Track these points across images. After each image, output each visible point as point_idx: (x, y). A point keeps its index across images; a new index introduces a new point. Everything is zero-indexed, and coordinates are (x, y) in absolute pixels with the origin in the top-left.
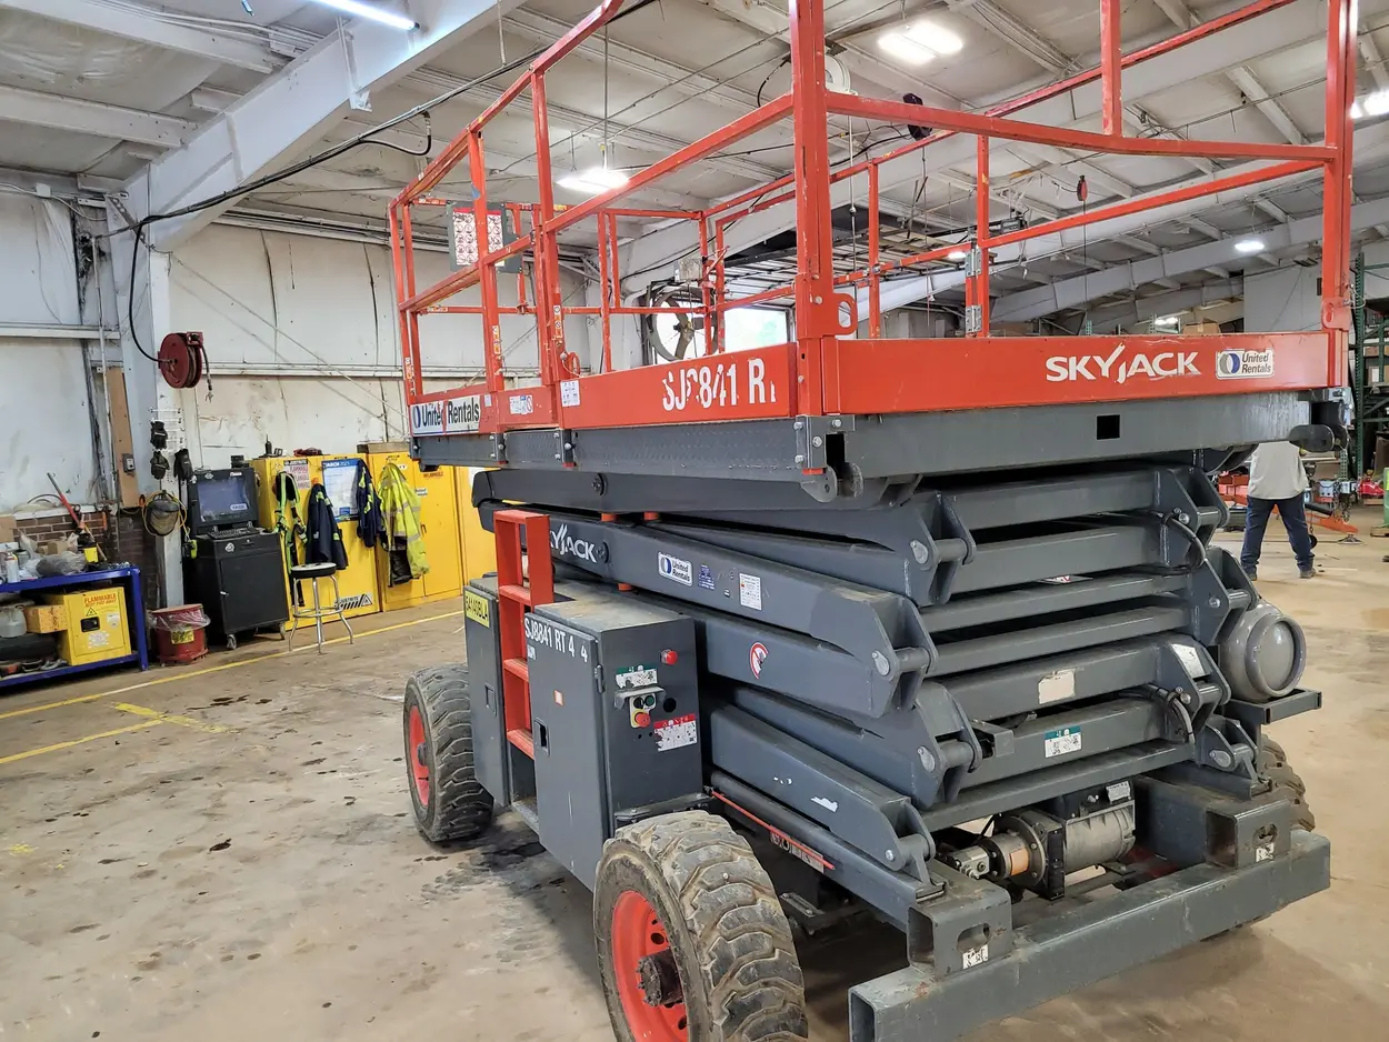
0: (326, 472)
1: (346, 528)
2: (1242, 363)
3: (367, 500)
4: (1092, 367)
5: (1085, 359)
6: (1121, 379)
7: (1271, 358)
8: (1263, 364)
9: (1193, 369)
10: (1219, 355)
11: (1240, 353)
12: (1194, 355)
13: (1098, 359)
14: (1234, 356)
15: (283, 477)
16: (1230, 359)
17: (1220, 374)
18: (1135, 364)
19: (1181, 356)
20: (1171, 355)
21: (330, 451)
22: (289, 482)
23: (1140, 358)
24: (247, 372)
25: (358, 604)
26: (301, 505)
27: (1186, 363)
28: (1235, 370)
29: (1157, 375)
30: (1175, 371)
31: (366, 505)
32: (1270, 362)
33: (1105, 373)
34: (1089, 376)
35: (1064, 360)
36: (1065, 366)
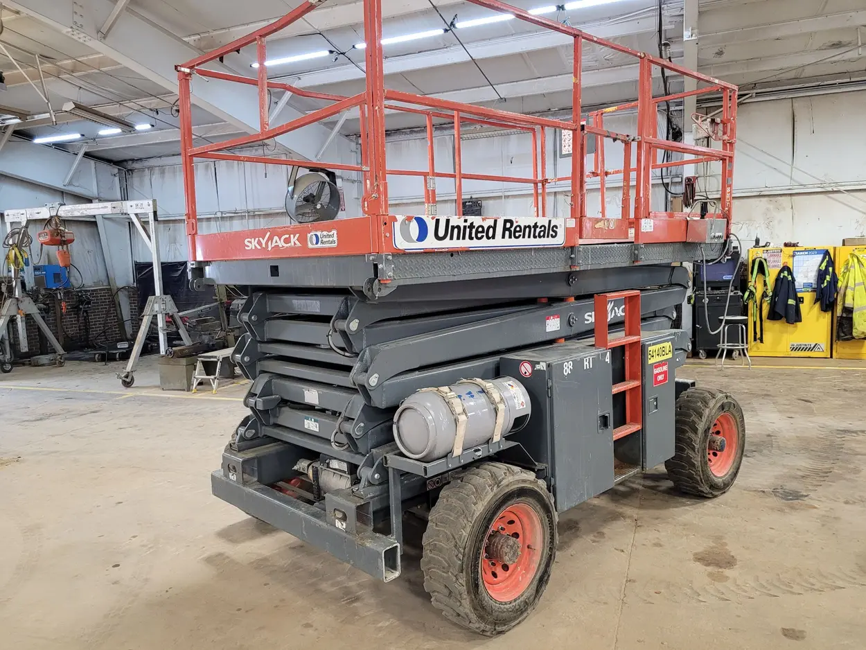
0: (796, 258)
1: (808, 297)
2: (320, 239)
3: (825, 278)
4: (259, 243)
5: (257, 239)
6: (270, 249)
7: (335, 235)
8: (331, 239)
9: (297, 242)
10: (309, 235)
11: (319, 233)
12: (297, 235)
13: (261, 239)
14: (316, 236)
15: (758, 260)
16: (314, 237)
17: (310, 246)
18: (274, 241)
19: (292, 236)
20: (287, 236)
21: (804, 243)
22: (761, 265)
23: (276, 238)
24: (762, 193)
25: (811, 349)
26: (771, 280)
27: (294, 239)
28: (317, 243)
29: (283, 247)
30: (290, 244)
31: (823, 283)
32: (335, 238)
33: (264, 246)
34: (259, 247)
35: (250, 240)
36: (251, 242)
